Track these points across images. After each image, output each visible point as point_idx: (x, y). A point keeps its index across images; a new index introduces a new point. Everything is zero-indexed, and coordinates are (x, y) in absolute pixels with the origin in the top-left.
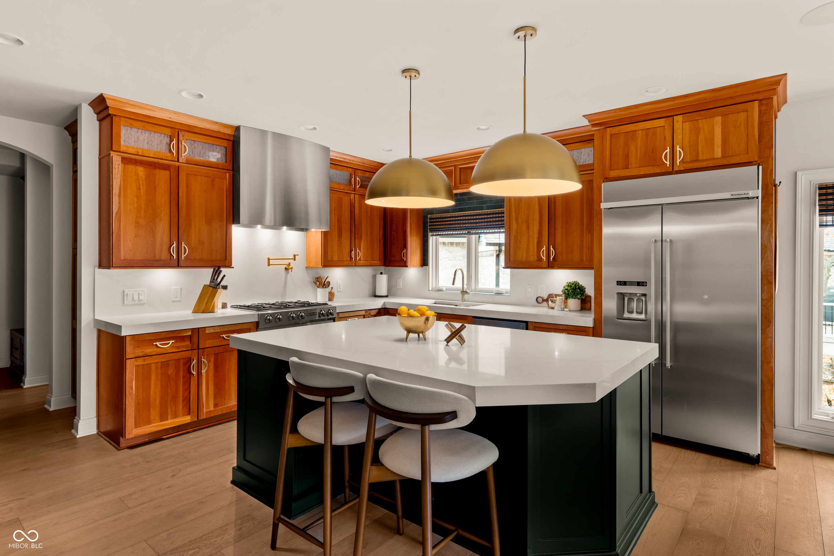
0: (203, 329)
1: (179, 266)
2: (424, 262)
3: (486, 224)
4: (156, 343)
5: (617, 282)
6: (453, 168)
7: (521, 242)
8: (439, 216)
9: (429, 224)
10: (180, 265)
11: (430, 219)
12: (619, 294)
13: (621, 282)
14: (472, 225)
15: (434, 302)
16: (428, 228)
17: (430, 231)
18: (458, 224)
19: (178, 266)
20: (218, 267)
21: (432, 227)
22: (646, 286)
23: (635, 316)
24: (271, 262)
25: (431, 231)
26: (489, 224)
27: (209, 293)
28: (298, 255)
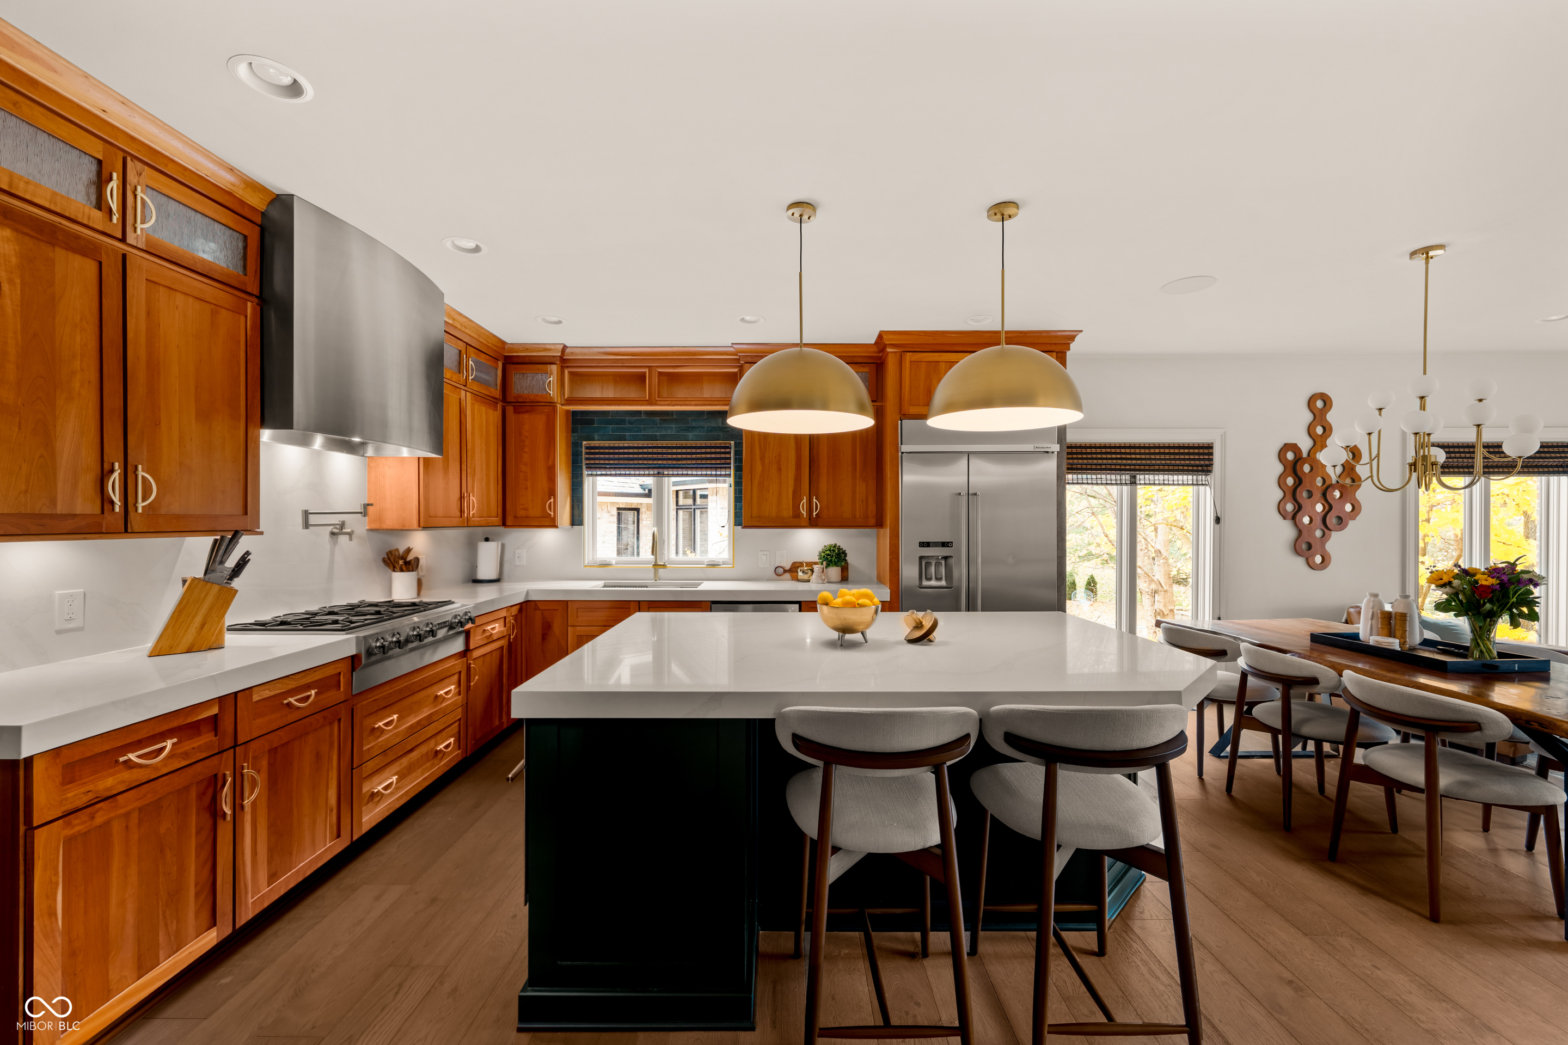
0: (247, 691)
1: (129, 530)
2: (577, 520)
3: (694, 462)
4: (125, 758)
5: (920, 543)
6: (647, 370)
7: (769, 491)
8: (607, 445)
9: (584, 456)
10: (132, 528)
11: (587, 448)
12: (921, 558)
13: (923, 543)
14: (670, 462)
15: (603, 585)
16: (582, 463)
17: (586, 468)
18: (645, 459)
19: (126, 531)
20: (232, 533)
21: (592, 462)
22: (952, 546)
23: (933, 583)
24: (313, 519)
25: (589, 467)
26: (699, 462)
27: (210, 598)
28: (372, 505)
